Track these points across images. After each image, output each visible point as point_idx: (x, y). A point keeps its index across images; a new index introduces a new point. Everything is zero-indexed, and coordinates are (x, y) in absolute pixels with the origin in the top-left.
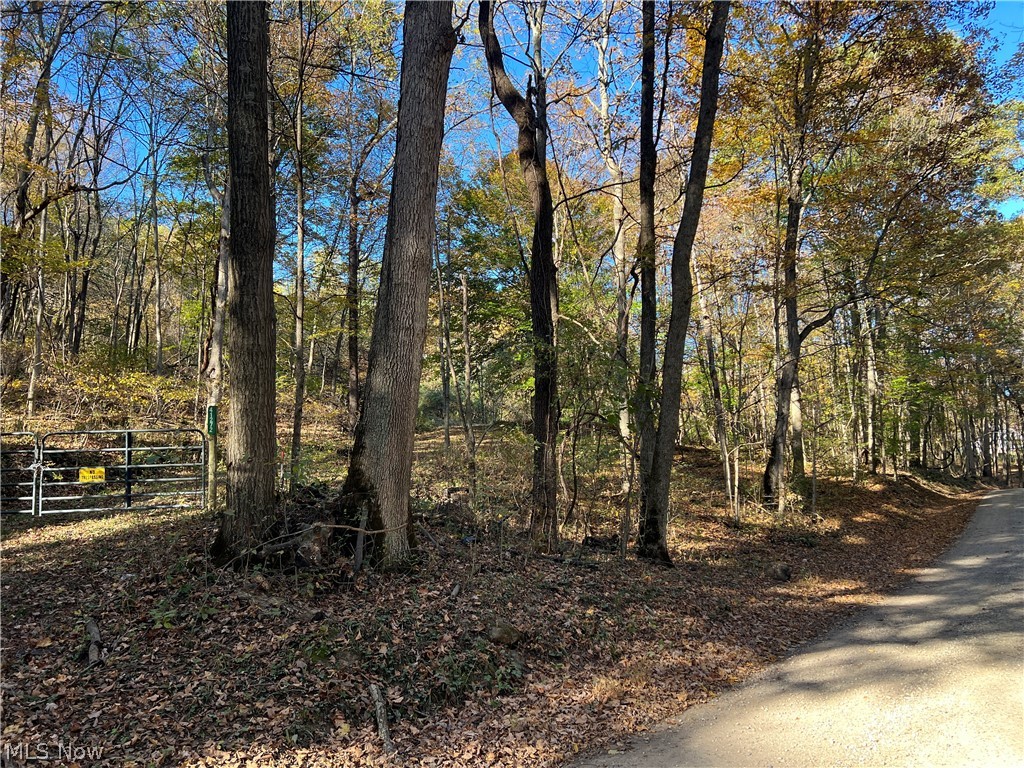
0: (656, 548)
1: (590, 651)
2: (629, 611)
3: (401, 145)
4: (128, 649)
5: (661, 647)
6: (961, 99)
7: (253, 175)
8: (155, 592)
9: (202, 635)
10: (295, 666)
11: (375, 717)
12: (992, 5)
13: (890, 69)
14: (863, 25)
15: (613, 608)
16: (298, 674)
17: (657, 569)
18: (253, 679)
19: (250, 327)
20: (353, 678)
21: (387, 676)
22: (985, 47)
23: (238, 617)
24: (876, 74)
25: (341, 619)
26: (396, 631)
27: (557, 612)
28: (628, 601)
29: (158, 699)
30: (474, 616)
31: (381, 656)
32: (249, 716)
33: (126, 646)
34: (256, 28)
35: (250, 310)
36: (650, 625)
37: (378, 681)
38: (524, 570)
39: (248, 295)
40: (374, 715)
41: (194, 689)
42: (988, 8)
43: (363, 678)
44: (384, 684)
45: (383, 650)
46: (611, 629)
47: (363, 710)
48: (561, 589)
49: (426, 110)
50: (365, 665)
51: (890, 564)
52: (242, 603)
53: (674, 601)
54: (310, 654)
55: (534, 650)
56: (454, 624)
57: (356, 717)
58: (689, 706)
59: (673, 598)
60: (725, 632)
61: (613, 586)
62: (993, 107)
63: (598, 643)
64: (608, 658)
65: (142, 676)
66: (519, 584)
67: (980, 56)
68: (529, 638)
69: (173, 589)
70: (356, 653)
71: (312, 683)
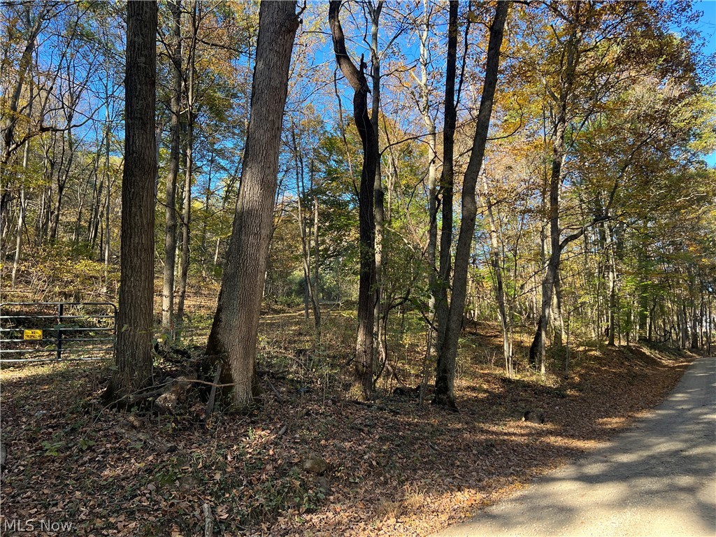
0: (445, 397)
1: (382, 478)
2: (416, 447)
3: (254, 99)
4: (23, 471)
5: (437, 475)
6: (679, 80)
7: (142, 119)
8: (55, 427)
9: (81, 462)
10: (146, 489)
11: (204, 530)
12: (701, 14)
13: (629, 58)
14: (609, 26)
15: (404, 444)
16: (148, 495)
17: (445, 413)
18: (112, 498)
19: (136, 231)
20: (191, 498)
21: (218, 497)
22: (696, 44)
23: (111, 448)
24: (618, 61)
25: (189, 451)
26: (230, 462)
27: (360, 447)
28: (418, 439)
29: (36, 512)
30: (293, 451)
31: (216, 481)
32: (103, 529)
33: (22, 468)
34: (148, 10)
35: (136, 218)
36: (430, 457)
37: (211, 501)
38: (341, 414)
39: (135, 206)
40: (203, 529)
41: (64, 506)
42: (698, 16)
43: (199, 499)
44: (215, 504)
45: (218, 477)
46: (400, 461)
47: (196, 524)
48: (366, 429)
49: (274, 75)
50: (202, 488)
51: (619, 412)
52: (118, 437)
53: (452, 439)
54: (160, 478)
55: (338, 477)
56: (277, 457)
57: (189, 530)
58: (449, 525)
59: (452, 436)
60: (488, 463)
61: (407, 427)
62: (701, 86)
63: (389, 472)
64: (395, 483)
65: (29, 493)
66: (334, 425)
67: (693, 50)
68: (334, 468)
69: (68, 424)
70: (196, 478)
71: (157, 503)
